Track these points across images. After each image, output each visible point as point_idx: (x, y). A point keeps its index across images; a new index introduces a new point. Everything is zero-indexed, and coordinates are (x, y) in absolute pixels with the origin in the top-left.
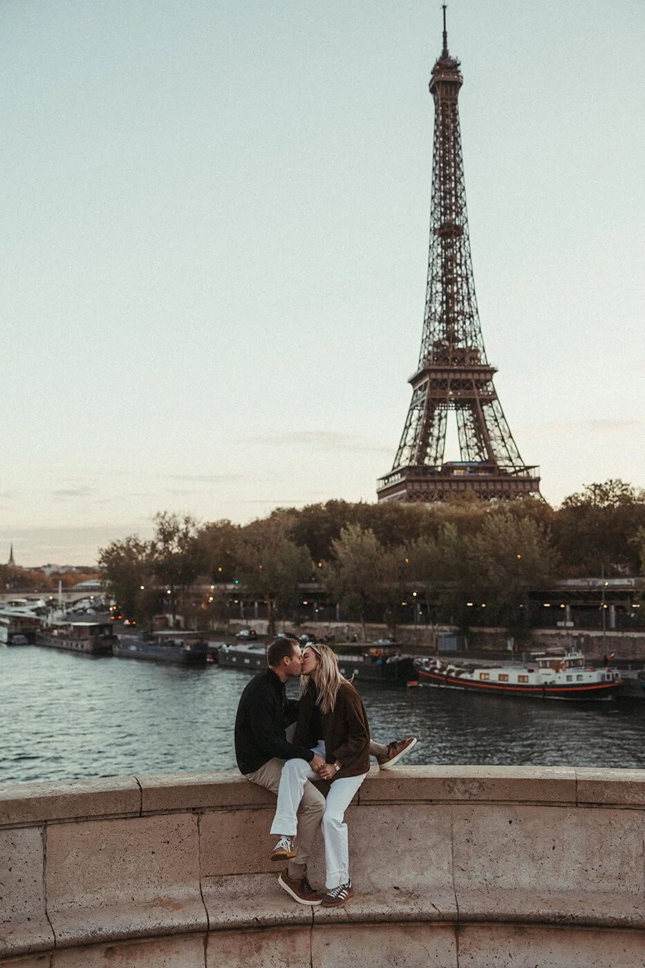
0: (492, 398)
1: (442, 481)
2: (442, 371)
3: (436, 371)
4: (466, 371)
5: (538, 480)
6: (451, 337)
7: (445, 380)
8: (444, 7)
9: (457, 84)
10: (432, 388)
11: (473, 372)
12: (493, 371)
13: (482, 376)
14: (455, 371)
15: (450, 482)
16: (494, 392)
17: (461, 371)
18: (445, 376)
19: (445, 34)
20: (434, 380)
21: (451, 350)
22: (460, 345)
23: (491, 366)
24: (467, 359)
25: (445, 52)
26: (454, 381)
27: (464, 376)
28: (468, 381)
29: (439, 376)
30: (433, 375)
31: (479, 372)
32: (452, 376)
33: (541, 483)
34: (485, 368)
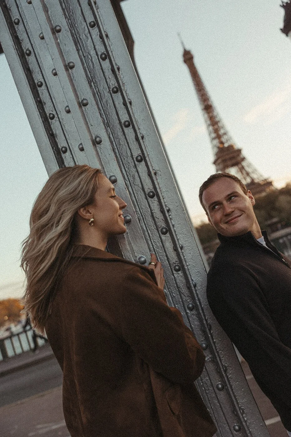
4: (233, 153)
6: (222, 143)
10: (223, 163)
13: (238, 153)
16: (244, 157)
17: (230, 154)
18: (226, 157)
20: (222, 160)
21: (223, 148)
22: (226, 145)
24: (231, 149)
25: (184, 49)
26: (229, 158)
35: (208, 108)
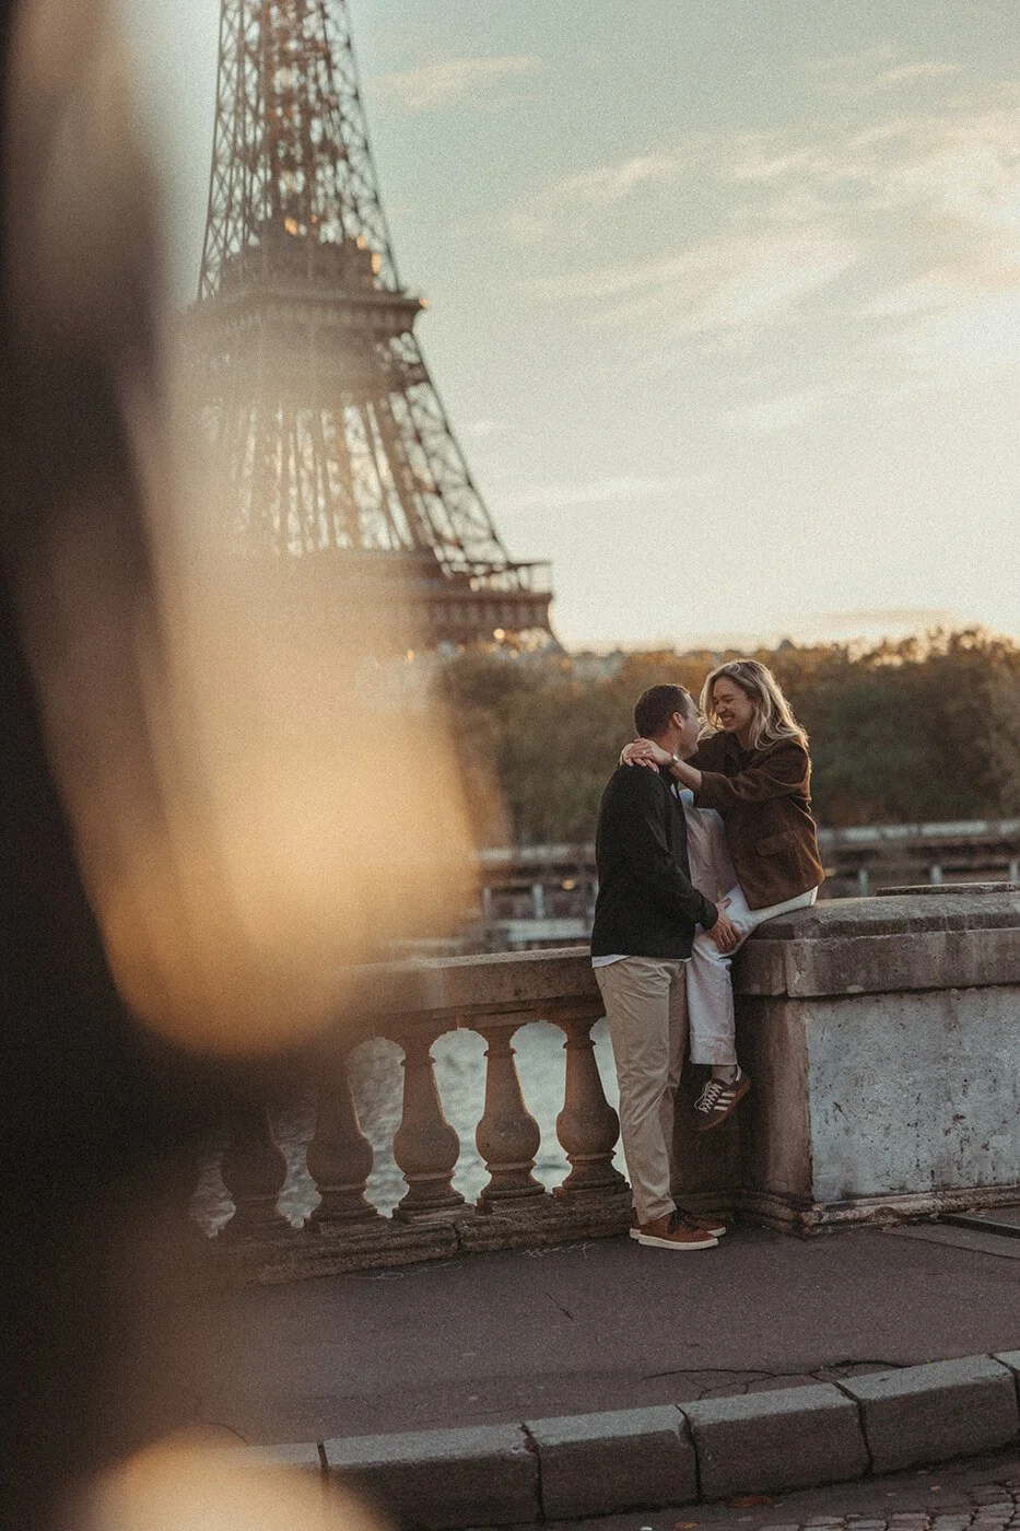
5: (546, 599)
7: (300, 329)
12: (412, 308)
16: (421, 364)
17: (339, 305)
18: (302, 316)
21: (310, 245)
22: (330, 232)
23: (410, 295)
24: (350, 274)
26: (326, 331)
28: (356, 332)
31: (384, 309)
34: (395, 300)
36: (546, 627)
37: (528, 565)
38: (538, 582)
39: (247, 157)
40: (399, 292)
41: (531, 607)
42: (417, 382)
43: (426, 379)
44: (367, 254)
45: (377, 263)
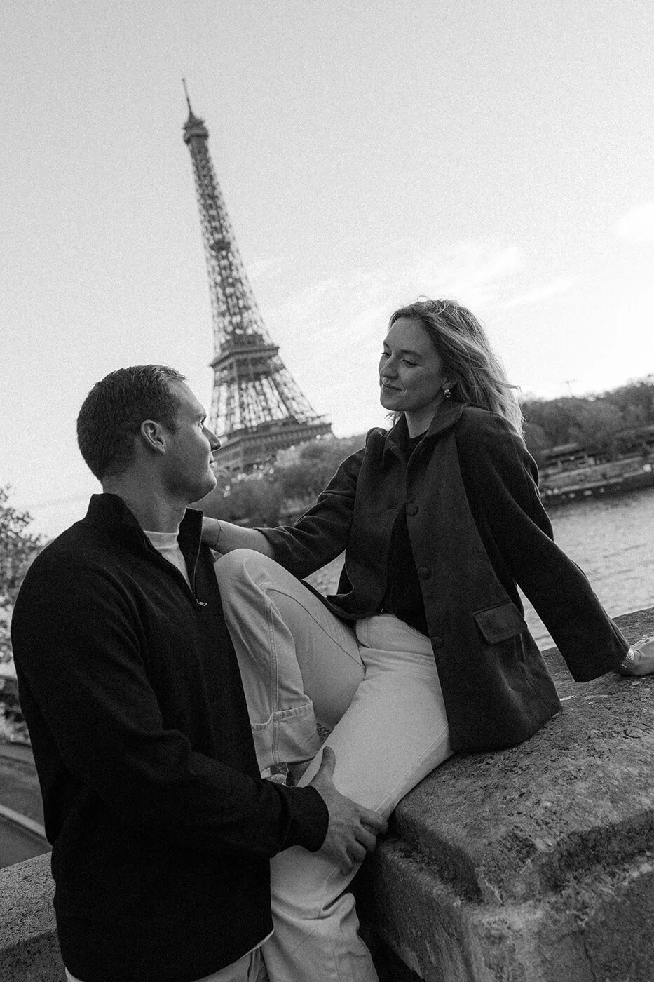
0: (280, 368)
1: (266, 437)
2: (242, 353)
3: (238, 353)
4: (260, 351)
5: (330, 424)
7: (245, 360)
8: (184, 80)
9: (205, 136)
10: (238, 366)
11: (265, 350)
12: (277, 348)
13: (271, 353)
14: (251, 352)
15: (271, 436)
16: (282, 364)
17: (256, 351)
18: (245, 356)
19: (188, 100)
20: (238, 361)
21: (244, 336)
22: (250, 332)
23: (276, 345)
24: (258, 342)
25: (191, 114)
26: (253, 359)
27: (258, 355)
28: (261, 358)
29: (241, 357)
30: (237, 357)
31: (269, 350)
32: (250, 356)
33: (332, 427)
34: (271, 347)
35: (221, 247)
36: (332, 432)
37: (324, 416)
38: (327, 420)
39: (223, 314)
40: (273, 345)
41: (326, 428)
42: (282, 369)
43: (284, 367)
44: (261, 336)
45: (265, 338)
